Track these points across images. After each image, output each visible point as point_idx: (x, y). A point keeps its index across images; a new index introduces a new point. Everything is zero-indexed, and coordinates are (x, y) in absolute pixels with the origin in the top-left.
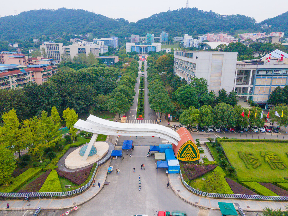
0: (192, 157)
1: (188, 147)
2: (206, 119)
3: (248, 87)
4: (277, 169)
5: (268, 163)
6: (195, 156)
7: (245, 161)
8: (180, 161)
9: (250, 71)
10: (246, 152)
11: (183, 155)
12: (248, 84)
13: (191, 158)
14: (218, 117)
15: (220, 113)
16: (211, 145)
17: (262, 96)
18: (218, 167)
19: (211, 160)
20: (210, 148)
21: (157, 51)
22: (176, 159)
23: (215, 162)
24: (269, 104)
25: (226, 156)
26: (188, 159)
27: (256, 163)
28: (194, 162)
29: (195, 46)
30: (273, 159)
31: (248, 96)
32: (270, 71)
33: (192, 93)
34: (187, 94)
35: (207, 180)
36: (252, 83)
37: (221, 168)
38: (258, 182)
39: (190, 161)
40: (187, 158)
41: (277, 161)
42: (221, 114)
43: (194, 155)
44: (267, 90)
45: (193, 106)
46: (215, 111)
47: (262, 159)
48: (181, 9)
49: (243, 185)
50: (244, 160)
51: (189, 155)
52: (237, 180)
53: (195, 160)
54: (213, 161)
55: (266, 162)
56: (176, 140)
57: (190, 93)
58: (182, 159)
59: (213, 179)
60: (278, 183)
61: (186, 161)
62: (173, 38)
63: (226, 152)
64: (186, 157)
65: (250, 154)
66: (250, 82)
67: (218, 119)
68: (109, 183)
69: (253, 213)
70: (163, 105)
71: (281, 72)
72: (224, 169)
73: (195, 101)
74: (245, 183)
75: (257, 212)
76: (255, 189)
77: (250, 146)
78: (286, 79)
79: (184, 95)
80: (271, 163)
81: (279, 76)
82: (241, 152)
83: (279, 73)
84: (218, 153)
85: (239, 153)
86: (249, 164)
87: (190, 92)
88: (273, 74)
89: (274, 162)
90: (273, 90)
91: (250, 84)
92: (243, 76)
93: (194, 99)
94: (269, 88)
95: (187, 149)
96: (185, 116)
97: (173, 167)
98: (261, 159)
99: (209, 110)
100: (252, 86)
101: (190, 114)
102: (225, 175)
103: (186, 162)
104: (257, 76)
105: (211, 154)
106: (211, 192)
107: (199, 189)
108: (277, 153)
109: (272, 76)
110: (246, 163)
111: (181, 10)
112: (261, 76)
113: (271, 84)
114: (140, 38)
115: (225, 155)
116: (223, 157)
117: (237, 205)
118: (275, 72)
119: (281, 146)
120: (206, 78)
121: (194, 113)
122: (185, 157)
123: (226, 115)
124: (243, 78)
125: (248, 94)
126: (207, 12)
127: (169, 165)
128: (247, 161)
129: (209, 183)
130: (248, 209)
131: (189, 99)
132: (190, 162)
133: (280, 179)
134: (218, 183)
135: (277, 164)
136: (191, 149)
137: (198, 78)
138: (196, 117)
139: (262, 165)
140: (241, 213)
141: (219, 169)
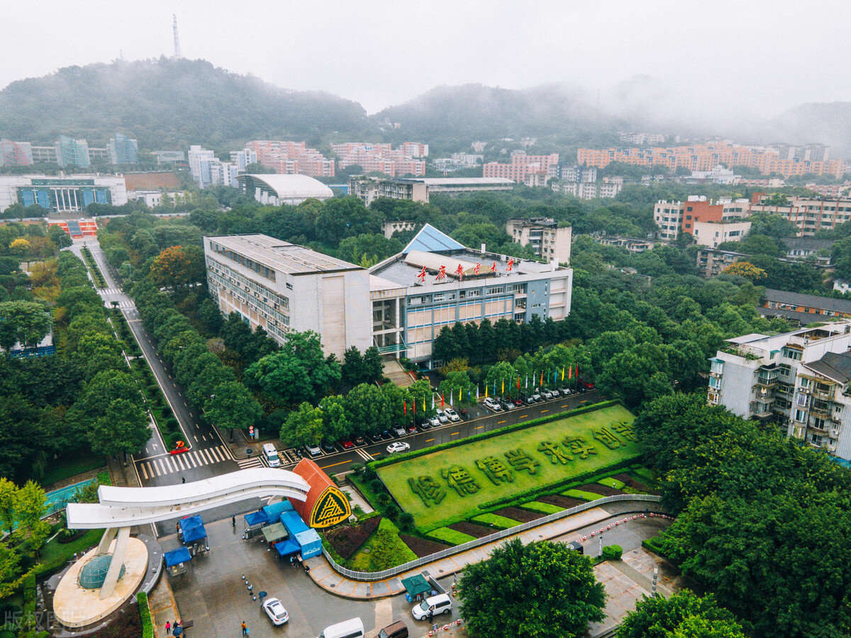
0: (337, 515)
1: (328, 499)
2: (337, 425)
3: (395, 334)
4: (468, 494)
5: (455, 488)
6: (343, 512)
7: (423, 496)
8: (318, 530)
9: (395, 300)
10: (421, 477)
11: (320, 516)
12: (395, 327)
13: (335, 518)
14: (360, 417)
15: (362, 407)
16: (360, 478)
17: (421, 346)
18: (383, 520)
19: (367, 510)
20: (359, 486)
21: (114, 204)
22: (310, 528)
23: (377, 513)
24: (435, 359)
25: (391, 496)
26: (330, 521)
27: (438, 494)
28: (340, 524)
29: (227, 183)
30: (460, 478)
31: (398, 352)
32: (427, 296)
33: (297, 372)
34: (286, 375)
35: (374, 551)
36: (402, 324)
37: (388, 520)
38: (447, 527)
39: (335, 523)
40: (328, 520)
41: (466, 481)
42: (363, 410)
43: (341, 510)
44: (427, 334)
45: (308, 403)
46: (351, 405)
47: (446, 481)
48: (158, 58)
49: (428, 538)
50: (421, 492)
51: (331, 513)
52: (418, 533)
53: (342, 518)
54: (372, 510)
55: (451, 487)
56: (299, 490)
57: (291, 373)
58: (319, 525)
59: (381, 544)
60: (472, 517)
61: (327, 525)
62: (153, 153)
63: (390, 488)
64: (327, 518)
65: (428, 479)
66: (398, 322)
67: (361, 422)
68: (192, 621)
69: (449, 578)
70: (239, 411)
71: (445, 298)
72: (393, 520)
73: (304, 388)
74: (430, 534)
75: (452, 574)
76: (446, 540)
77: (423, 463)
78: (454, 309)
79: (279, 379)
80: (458, 487)
81: (443, 304)
82: (412, 479)
83: (441, 300)
84: (376, 492)
85: (410, 482)
86: (429, 499)
87: (292, 371)
88: (434, 303)
89: (462, 484)
90: (438, 332)
91: (398, 326)
92: (383, 308)
93: (302, 385)
94: (430, 330)
95: (327, 503)
96: (293, 427)
97: (310, 546)
98: (443, 483)
99: (341, 407)
100: (402, 329)
101: (305, 421)
102: (398, 531)
103: (326, 529)
104: (408, 309)
105: (364, 498)
106: (386, 568)
107: (367, 570)
108: (463, 465)
109: (432, 306)
110: (424, 498)
111: (159, 61)
112: (414, 308)
113: (433, 321)
114: (33, 150)
115: (389, 493)
116: (387, 499)
117: (426, 573)
118: (436, 298)
119: (467, 449)
120: (316, 331)
121: (314, 418)
122: (324, 519)
123: (373, 410)
124: (383, 312)
125: (398, 348)
126: (240, 74)
127: (302, 545)
128: (424, 494)
129: (378, 553)
130: (441, 575)
131: (292, 385)
132: (334, 526)
133: (474, 511)
134: (391, 549)
135: (466, 485)
136: (334, 501)
137: (300, 333)
138: (317, 425)
139: (448, 494)
140: (434, 584)
141: (386, 524)
